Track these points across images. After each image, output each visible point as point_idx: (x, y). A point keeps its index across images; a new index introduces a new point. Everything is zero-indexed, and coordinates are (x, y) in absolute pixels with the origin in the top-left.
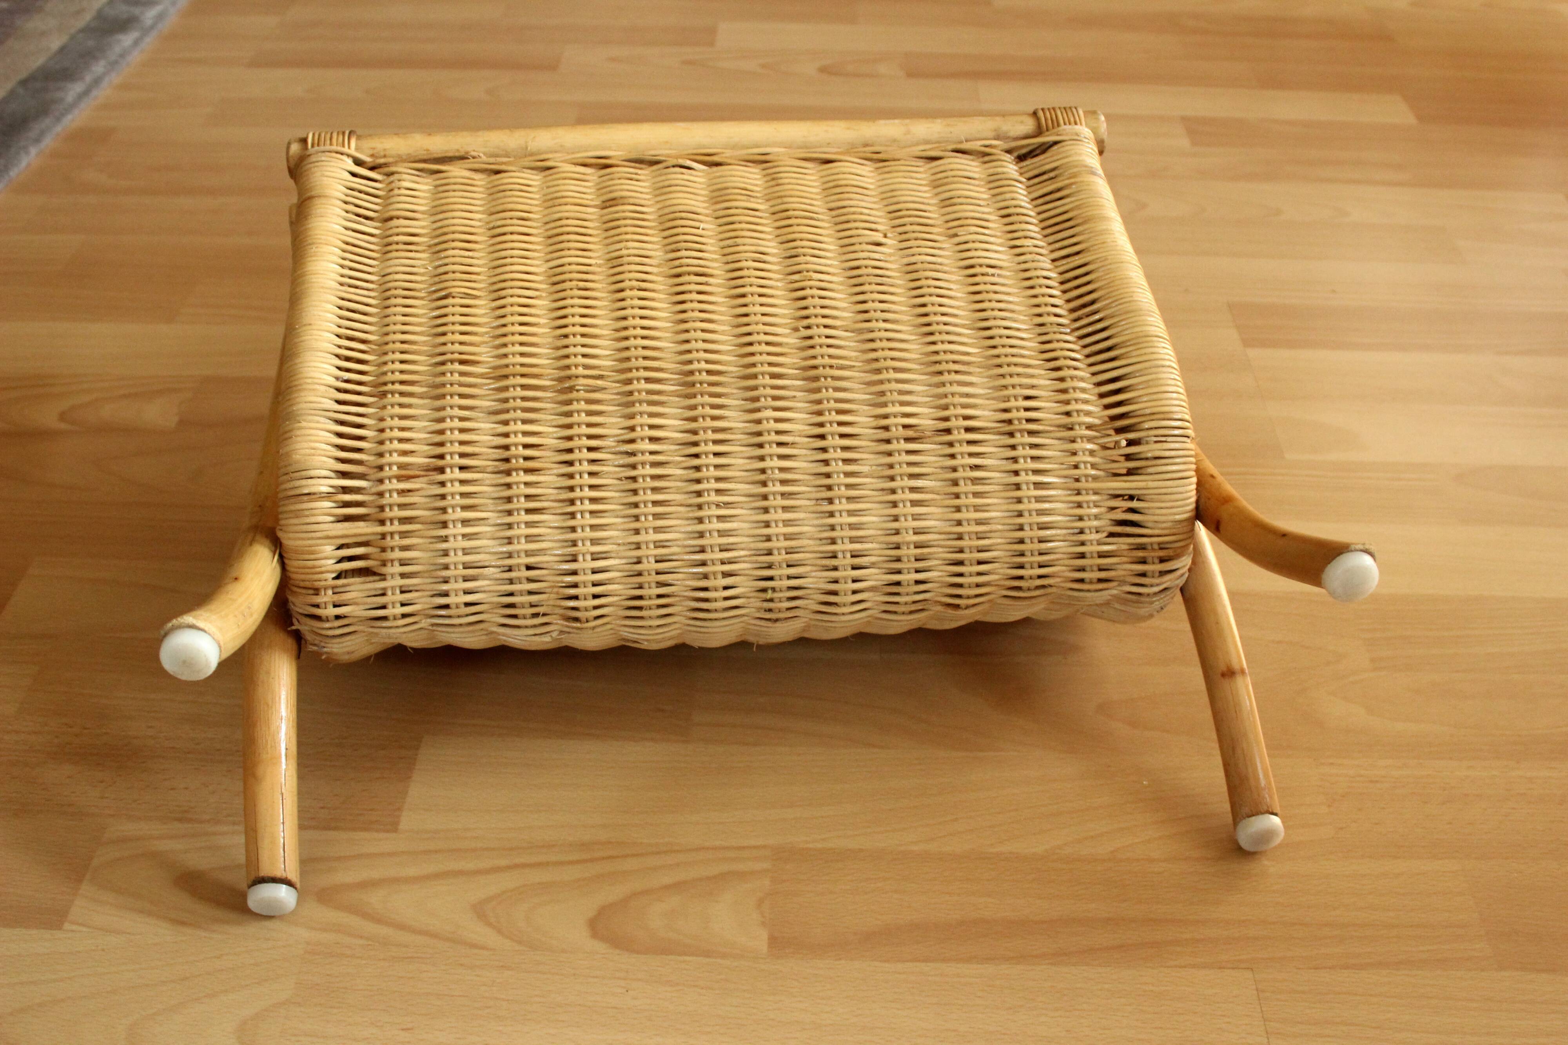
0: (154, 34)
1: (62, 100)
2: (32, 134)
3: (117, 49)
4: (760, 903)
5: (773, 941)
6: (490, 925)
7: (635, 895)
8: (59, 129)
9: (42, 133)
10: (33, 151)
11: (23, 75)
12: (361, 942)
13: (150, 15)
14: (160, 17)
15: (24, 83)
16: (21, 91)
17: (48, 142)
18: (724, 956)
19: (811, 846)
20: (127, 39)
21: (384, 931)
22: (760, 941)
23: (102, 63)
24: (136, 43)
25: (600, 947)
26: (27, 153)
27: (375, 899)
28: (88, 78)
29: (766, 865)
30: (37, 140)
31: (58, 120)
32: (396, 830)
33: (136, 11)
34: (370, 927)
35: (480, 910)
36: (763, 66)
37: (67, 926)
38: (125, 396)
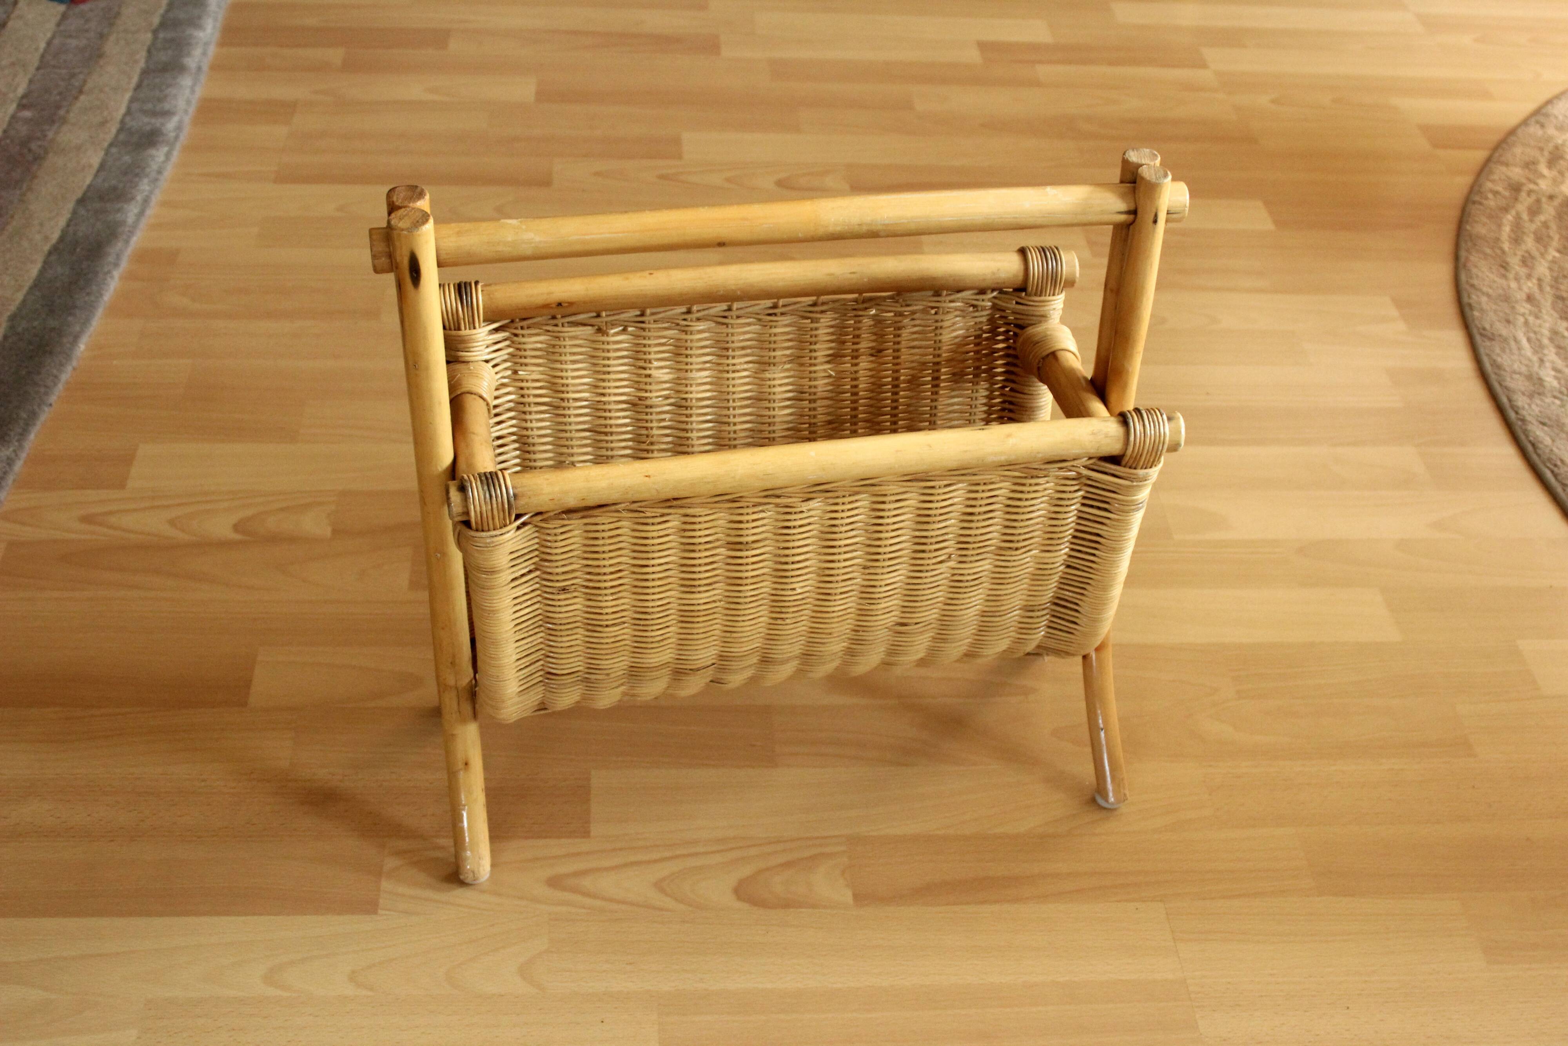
0: (178, 146)
1: (123, 223)
2: (111, 259)
3: (154, 166)
4: (843, 872)
5: (856, 897)
6: (667, 895)
7: (760, 872)
8: (129, 251)
9: (118, 257)
10: (116, 274)
11: (79, 194)
12: (583, 911)
13: (171, 125)
14: (179, 128)
15: (81, 201)
16: (82, 212)
17: (124, 264)
18: (825, 907)
19: (871, 834)
20: (159, 154)
21: (598, 903)
22: (847, 896)
23: (146, 181)
24: (168, 155)
25: (745, 906)
26: (112, 277)
27: (587, 883)
28: (139, 198)
29: (843, 848)
30: (116, 265)
31: (127, 242)
32: (589, 837)
33: (157, 122)
34: (588, 901)
35: (659, 886)
36: (728, 180)
37: (380, 911)
38: (282, 510)
